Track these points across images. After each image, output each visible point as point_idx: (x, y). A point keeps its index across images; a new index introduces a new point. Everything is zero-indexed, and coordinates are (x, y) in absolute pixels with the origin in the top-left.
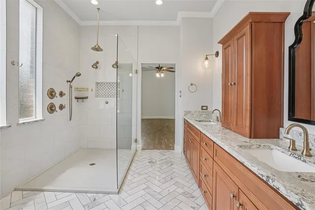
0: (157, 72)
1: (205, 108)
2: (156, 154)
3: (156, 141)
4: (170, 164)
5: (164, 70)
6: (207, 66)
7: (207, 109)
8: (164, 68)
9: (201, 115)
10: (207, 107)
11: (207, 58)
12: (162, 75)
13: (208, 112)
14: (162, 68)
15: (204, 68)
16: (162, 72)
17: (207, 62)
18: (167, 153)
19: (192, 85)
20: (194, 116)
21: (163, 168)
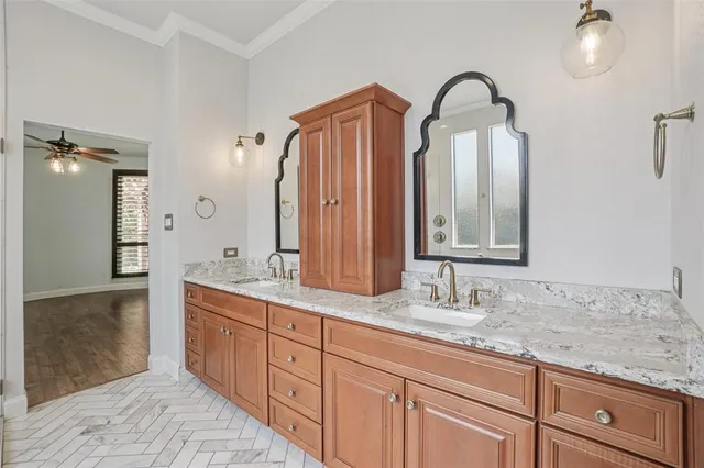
0: (56, 157)
1: (232, 253)
2: (93, 402)
3: (76, 365)
4: (157, 409)
5: (79, 153)
6: (240, 160)
7: (236, 255)
8: (82, 149)
9: (225, 269)
10: (236, 250)
11: (240, 144)
12: (75, 168)
13: (239, 260)
14: (71, 146)
15: (233, 163)
16: (75, 159)
17: (240, 152)
18: (132, 386)
19: (202, 200)
20: (210, 273)
21: (143, 426)
